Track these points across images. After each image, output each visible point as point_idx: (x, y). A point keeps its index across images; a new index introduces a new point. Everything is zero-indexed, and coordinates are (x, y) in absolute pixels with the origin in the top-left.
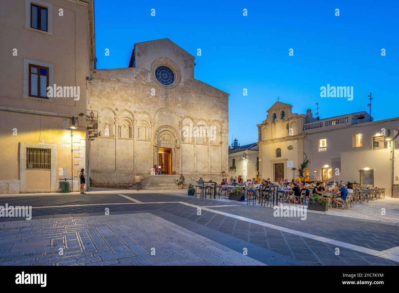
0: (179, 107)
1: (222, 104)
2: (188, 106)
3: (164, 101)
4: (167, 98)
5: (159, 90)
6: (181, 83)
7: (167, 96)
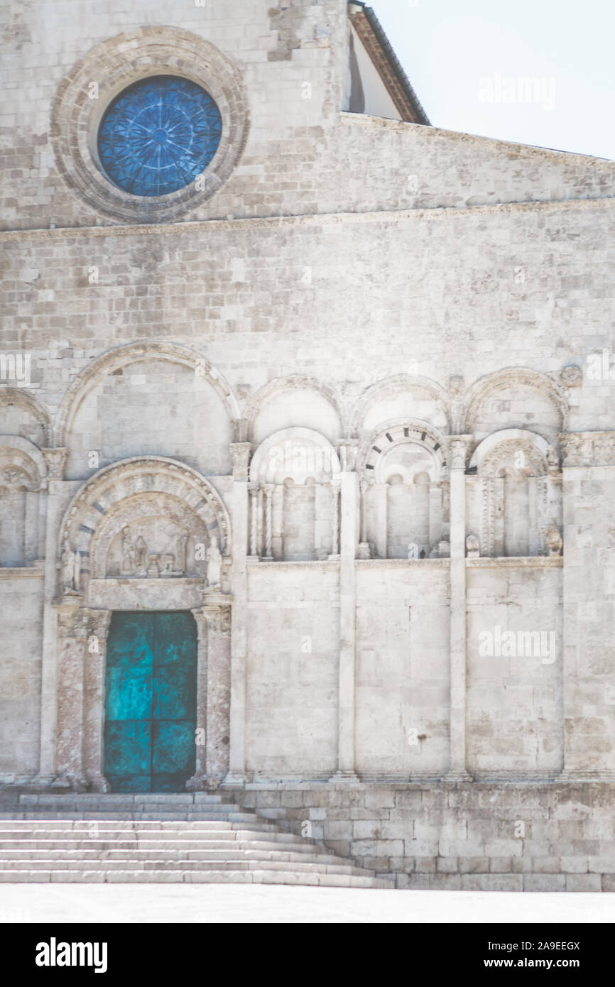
0: (231, 327)
1: (556, 245)
2: (296, 310)
3: (133, 304)
4: (148, 279)
5: (102, 238)
6: (248, 162)
7: (151, 268)
